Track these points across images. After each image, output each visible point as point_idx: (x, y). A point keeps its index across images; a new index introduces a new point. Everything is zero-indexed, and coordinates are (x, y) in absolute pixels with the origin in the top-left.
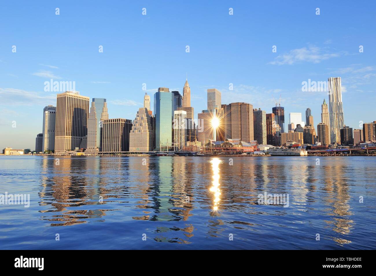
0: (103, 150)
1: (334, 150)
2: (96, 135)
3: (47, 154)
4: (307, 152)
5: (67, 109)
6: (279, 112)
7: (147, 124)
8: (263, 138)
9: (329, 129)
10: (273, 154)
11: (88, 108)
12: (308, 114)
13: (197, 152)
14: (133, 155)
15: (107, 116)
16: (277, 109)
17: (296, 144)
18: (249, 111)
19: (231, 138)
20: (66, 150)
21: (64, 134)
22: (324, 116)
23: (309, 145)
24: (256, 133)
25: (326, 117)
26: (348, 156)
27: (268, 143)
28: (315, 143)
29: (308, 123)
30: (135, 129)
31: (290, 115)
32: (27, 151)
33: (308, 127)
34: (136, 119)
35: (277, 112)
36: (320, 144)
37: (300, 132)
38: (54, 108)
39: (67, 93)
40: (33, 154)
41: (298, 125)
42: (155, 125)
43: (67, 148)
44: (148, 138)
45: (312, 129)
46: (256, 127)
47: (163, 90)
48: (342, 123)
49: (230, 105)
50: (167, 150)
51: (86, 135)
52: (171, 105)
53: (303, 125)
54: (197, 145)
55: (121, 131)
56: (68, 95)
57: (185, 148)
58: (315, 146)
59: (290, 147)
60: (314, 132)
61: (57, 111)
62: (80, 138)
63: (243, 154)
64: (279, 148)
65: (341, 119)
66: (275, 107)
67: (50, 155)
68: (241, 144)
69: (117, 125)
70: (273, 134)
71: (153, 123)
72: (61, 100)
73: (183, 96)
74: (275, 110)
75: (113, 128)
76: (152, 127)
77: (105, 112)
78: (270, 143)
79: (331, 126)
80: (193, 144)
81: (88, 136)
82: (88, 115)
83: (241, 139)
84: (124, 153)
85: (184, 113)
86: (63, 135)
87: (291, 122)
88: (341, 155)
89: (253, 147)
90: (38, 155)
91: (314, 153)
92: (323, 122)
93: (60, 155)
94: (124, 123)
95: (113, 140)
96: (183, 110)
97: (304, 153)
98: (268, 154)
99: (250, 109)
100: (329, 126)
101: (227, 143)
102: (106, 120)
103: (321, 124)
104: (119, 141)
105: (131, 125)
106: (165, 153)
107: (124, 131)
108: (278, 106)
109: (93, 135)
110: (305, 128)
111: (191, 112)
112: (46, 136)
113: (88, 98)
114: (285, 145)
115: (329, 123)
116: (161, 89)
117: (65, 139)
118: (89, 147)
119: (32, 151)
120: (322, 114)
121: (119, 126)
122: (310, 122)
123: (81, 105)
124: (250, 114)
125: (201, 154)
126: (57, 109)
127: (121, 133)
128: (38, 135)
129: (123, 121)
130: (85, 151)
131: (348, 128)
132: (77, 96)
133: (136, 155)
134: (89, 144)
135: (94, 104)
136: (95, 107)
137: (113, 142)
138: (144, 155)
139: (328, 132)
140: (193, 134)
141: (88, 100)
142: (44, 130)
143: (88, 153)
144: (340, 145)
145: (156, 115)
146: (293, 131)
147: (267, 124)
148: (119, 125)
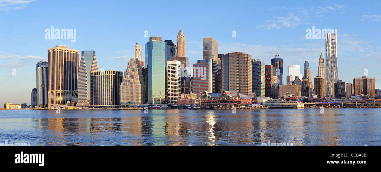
0: (94, 104)
1: (329, 103)
2: (87, 89)
3: (41, 108)
4: (304, 104)
5: (58, 63)
6: (278, 63)
7: (138, 75)
8: (261, 90)
9: (325, 82)
10: (272, 107)
11: (78, 61)
12: (306, 67)
13: (193, 105)
14: (124, 108)
15: (97, 68)
16: (276, 60)
17: (293, 96)
18: (247, 62)
19: (229, 90)
20: (58, 104)
21: (56, 88)
22: (321, 69)
23: (306, 97)
24: (254, 85)
25: (322, 70)
26: (341, 108)
27: (267, 95)
28: (311, 96)
29: (306, 76)
30: (126, 81)
31: (288, 67)
32: (24, 106)
33: (305, 80)
34: (127, 70)
35: (276, 64)
36: (316, 97)
37: (298, 84)
38: (45, 63)
39: (57, 48)
40: (29, 108)
41: (296, 78)
42: (147, 77)
43: (59, 102)
44: (140, 90)
45: (310, 81)
46: (254, 79)
47: (155, 39)
48: (337, 77)
49: (228, 55)
50: (160, 103)
51: (77, 88)
52: (164, 55)
53: (301, 77)
54: (192, 97)
55: (112, 84)
56: (58, 49)
57: (180, 101)
58: (311, 98)
59: (288, 100)
60: (311, 85)
61: (49, 66)
62: (71, 92)
63: (240, 106)
64: (278, 100)
65: (335, 73)
66: (274, 58)
67: (44, 109)
68: (238, 96)
69: (107, 77)
70: (272, 86)
71: (144, 74)
72: (52, 54)
73: (177, 45)
74: (274, 61)
75: (103, 80)
76: (144, 79)
77: (95, 65)
78: (268, 95)
79: (327, 79)
80: (188, 96)
81: (78, 89)
82: (78, 68)
83: (239, 91)
84: (115, 107)
85: (178, 63)
86: (55, 90)
87: (290, 74)
88: (334, 107)
89: (251, 100)
90: (33, 109)
91: (310, 105)
92: (320, 76)
93: (53, 109)
94: (114, 75)
95: (104, 93)
96: (177, 60)
97: (301, 105)
98: (266, 106)
99: (249, 59)
100: (325, 79)
101: (223, 95)
102: (96, 73)
103: (318, 77)
104: (110, 94)
105: (122, 77)
106: (158, 107)
107: (115, 84)
108: (277, 57)
109: (84, 88)
110: (303, 81)
111: (186, 62)
112: (39, 90)
113: (77, 51)
114: (283, 97)
115: (325, 76)
116: (153, 38)
117: (57, 93)
118: (80, 101)
119: (28, 105)
120: (319, 67)
121: (109, 79)
122: (308, 75)
123: (71, 58)
124: (249, 65)
125: (197, 107)
126: (49, 64)
127: (112, 85)
128: (32, 90)
129: (113, 73)
130: (76, 104)
131: (341, 82)
132: (67, 49)
133: (127, 108)
134: (80, 98)
135: (83, 56)
136: (84, 60)
137: (104, 96)
138: (136, 108)
139: (323, 85)
140: (188, 86)
141: (77, 53)
142: (37, 85)
143: (79, 107)
144: (334, 98)
145: (147, 66)
146: (291, 84)
147: (266, 76)
148: (109, 77)
